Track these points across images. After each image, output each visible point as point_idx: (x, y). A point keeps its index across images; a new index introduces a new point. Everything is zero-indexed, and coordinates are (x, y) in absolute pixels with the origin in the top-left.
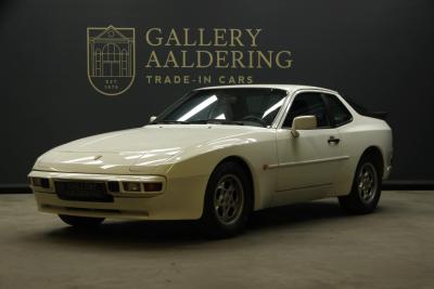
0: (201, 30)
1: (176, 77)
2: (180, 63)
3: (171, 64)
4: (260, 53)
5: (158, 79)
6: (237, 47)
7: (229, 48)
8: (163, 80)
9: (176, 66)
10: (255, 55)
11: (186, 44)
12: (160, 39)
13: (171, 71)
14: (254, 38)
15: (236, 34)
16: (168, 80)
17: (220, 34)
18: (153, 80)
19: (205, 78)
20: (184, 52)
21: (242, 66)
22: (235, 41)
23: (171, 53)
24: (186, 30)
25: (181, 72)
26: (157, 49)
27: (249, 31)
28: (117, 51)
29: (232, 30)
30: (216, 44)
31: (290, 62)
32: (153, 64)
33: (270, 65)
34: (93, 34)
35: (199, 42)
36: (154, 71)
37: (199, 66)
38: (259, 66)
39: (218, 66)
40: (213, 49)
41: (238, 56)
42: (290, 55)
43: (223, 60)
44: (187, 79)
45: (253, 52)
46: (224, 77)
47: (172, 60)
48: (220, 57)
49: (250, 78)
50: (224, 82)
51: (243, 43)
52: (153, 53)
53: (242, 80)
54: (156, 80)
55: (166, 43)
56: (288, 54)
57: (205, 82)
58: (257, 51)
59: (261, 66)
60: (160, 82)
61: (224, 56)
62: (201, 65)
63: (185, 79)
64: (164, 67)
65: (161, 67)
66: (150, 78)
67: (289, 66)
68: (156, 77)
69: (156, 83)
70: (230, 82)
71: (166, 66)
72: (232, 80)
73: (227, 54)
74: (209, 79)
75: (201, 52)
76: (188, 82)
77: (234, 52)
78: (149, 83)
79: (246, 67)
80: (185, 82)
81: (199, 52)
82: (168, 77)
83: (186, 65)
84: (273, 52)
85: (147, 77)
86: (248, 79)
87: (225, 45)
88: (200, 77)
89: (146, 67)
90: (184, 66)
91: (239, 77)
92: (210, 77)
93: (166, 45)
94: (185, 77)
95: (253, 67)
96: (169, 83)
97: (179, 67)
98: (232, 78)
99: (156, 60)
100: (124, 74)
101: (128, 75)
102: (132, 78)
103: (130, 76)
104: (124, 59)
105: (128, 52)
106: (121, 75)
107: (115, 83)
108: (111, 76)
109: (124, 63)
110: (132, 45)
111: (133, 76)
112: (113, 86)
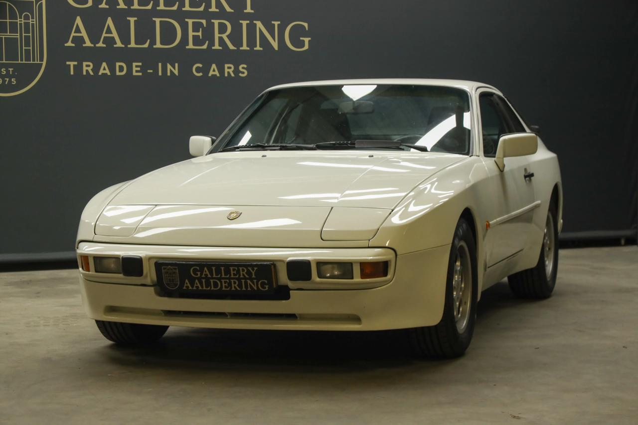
1: (118, 64)
2: (125, 39)
3: (110, 41)
4: (259, 24)
5: (87, 67)
6: (222, 14)
7: (208, 15)
8: (96, 69)
9: (119, 44)
10: (252, 28)
11: (136, 6)
13: (110, 54)
16: (104, 69)
18: (79, 68)
19: (169, 67)
20: (132, 20)
21: (231, 47)
22: (218, 2)
23: (110, 22)
25: (128, 56)
28: (13, 16)
30: (187, 8)
32: (79, 40)
33: (275, 45)
35: (157, 3)
36: (80, 53)
37: (158, 45)
38: (258, 48)
39: (191, 46)
40: (181, 16)
41: (223, 28)
42: (307, 29)
43: (199, 36)
44: (139, 69)
45: (248, 22)
46: (201, 65)
47: (112, 33)
48: (193, 31)
49: (243, 68)
50: (201, 74)
51: (231, 7)
52: (78, 21)
53: (231, 71)
54: (85, 68)
55: (101, 4)
56: (304, 27)
57: (169, 74)
58: (255, 22)
59: (260, 47)
60: (92, 73)
61: (201, 29)
62: (162, 43)
63: (135, 69)
64: (97, 45)
65: (93, 45)
66: (74, 65)
67: (306, 47)
68: (85, 64)
69: (85, 73)
70: (211, 73)
71: (101, 44)
72: (214, 71)
73: (205, 26)
74: (174, 68)
75: (161, 22)
76: (140, 74)
77: (216, 22)
78: (72, 73)
79: (236, 48)
80: (135, 74)
81: (157, 21)
82: (104, 64)
83: (136, 43)
84: (279, 23)
85: (68, 63)
86: (241, 69)
87: (202, 9)
88: (160, 65)
89: (66, 45)
90: (133, 45)
91: (226, 66)
92: (176, 65)
93: (100, 6)
94: (134, 64)
95: (248, 49)
96: (106, 74)
97: (123, 46)
98: (214, 66)
99: (84, 34)
100: (28, 59)
101: (34, 60)
102: (42, 64)
103: (38, 62)
104: (27, 31)
105: (33, 18)
106: (22, 60)
107: (11, 73)
108: (4, 62)
109: (27, 38)
110: (41, 6)
111: (42, 61)
112: (8, 79)
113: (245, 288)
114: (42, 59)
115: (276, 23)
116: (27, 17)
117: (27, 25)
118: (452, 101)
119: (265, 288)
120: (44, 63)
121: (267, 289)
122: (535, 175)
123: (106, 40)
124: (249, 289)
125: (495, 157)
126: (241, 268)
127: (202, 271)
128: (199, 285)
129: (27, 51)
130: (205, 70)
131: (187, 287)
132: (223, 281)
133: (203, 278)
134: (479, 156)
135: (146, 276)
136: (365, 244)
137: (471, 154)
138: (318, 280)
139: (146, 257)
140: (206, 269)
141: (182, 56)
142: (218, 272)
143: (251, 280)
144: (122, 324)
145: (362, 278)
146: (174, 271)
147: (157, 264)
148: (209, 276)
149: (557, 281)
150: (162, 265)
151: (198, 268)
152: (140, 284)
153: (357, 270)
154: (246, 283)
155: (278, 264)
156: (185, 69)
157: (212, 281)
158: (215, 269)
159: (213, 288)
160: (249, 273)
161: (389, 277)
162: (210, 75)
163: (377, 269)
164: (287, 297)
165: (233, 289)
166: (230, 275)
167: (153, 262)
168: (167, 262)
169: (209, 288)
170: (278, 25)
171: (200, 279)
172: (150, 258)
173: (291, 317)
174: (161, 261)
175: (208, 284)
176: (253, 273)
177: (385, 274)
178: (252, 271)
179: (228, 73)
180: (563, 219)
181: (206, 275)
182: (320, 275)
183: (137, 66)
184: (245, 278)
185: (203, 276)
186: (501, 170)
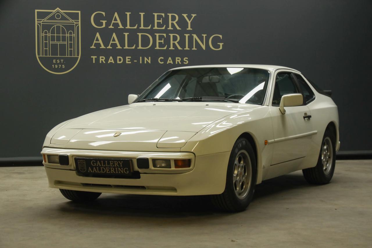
0: (142, 14)
1: (118, 57)
2: (122, 44)
3: (114, 45)
4: (195, 36)
5: (102, 59)
6: (175, 31)
7: (166, 31)
8: (107, 60)
9: (119, 47)
10: (191, 38)
11: (128, 27)
12: (104, 22)
13: (115, 52)
14: (189, 22)
15: (173, 18)
16: (111, 60)
17: (159, 17)
18: (97, 60)
19: (146, 59)
20: (126, 34)
21: (179, 48)
22: (172, 24)
23: (114, 35)
24: (128, 14)
25: (124, 53)
26: (100, 31)
27: (185, 15)
28: (64, 32)
29: (170, 15)
30: (156, 27)
31: (221, 44)
32: (98, 45)
33: (204, 47)
34: (41, 16)
35: (139, 25)
36: (98, 52)
37: (140, 47)
38: (194, 49)
39: (157, 48)
40: (152, 32)
41: (175, 38)
42: (221, 38)
43: (162, 42)
44: (129, 60)
45: (189, 35)
46: (163, 58)
47: (115, 41)
48: (159, 40)
49: (186, 59)
50: (163, 63)
51: (180, 27)
52: (98, 35)
53: (179, 61)
54: (101, 60)
55: (110, 26)
56: (220, 37)
57: (145, 63)
58: (193, 35)
59: (195, 48)
60: (104, 62)
61: (163, 39)
62: (142, 46)
63: (127, 60)
64: (107, 48)
65: (105, 48)
66: (95, 58)
67: (221, 48)
68: (101, 57)
69: (101, 62)
70: (168, 62)
71: (109, 47)
72: (170, 61)
73: (165, 37)
74: (149, 60)
75: (141, 35)
76: (130, 63)
77: (171, 35)
78: (94, 62)
79: (182, 49)
80: (127, 62)
81: (140, 35)
82: (111, 58)
83: (128, 46)
84: (206, 35)
85: (92, 57)
86: (184, 60)
87: (164, 28)
88: (141, 58)
89: (91, 47)
90: (126, 47)
91: (177, 58)
92: (150, 58)
93: (109, 27)
94: (127, 57)
95: (189, 49)
96: (112, 62)
97: (121, 48)
98: (170, 58)
99: (100, 41)
100: (71, 54)
101: (74, 55)
102: (78, 57)
103: (76, 56)
104: (71, 40)
105: (74, 34)
106: (68, 55)
107: (62, 62)
108: (59, 56)
109: (71, 44)
110: (78, 27)
111: (79, 56)
112: (60, 65)
113: (118, 172)
114: (78, 55)
115: (204, 35)
116: (71, 33)
117: (71, 37)
118: (259, 76)
119: (127, 172)
120: (79, 57)
121: (128, 173)
122: (312, 116)
123: (113, 45)
124: (120, 173)
125: (279, 106)
126: (115, 162)
127: (96, 163)
128: (95, 170)
129: (71, 51)
130: (165, 60)
131: (90, 171)
132: (107, 168)
133: (97, 167)
134: (268, 106)
135: (71, 165)
136: (178, 150)
137: (263, 105)
138: (153, 168)
139: (70, 155)
140: (98, 162)
141: (153, 53)
142: (104, 163)
143: (120, 168)
144: (72, 191)
145: (175, 168)
146: (84, 162)
147: (75, 159)
148: (100, 166)
149: (334, 175)
150: (78, 159)
151: (94, 161)
152: (69, 169)
153: (173, 164)
154: (118, 169)
155: (133, 159)
156: (155, 60)
157: (101, 168)
158: (103, 162)
159: (102, 172)
160: (119, 164)
161: (191, 167)
162: (168, 63)
163: (186, 163)
164: (139, 177)
165: (112, 172)
166: (110, 165)
167: (74, 157)
168: (80, 158)
169: (100, 172)
170: (205, 36)
171: (96, 167)
172: (73, 156)
173: (143, 188)
174: (77, 158)
175: (100, 170)
176: (121, 164)
177: (189, 166)
178: (120, 163)
179: (178, 62)
180: (340, 141)
181: (99, 165)
182: (155, 166)
183: (128, 59)
184: (117, 167)
185: (97, 165)
186: (283, 113)
